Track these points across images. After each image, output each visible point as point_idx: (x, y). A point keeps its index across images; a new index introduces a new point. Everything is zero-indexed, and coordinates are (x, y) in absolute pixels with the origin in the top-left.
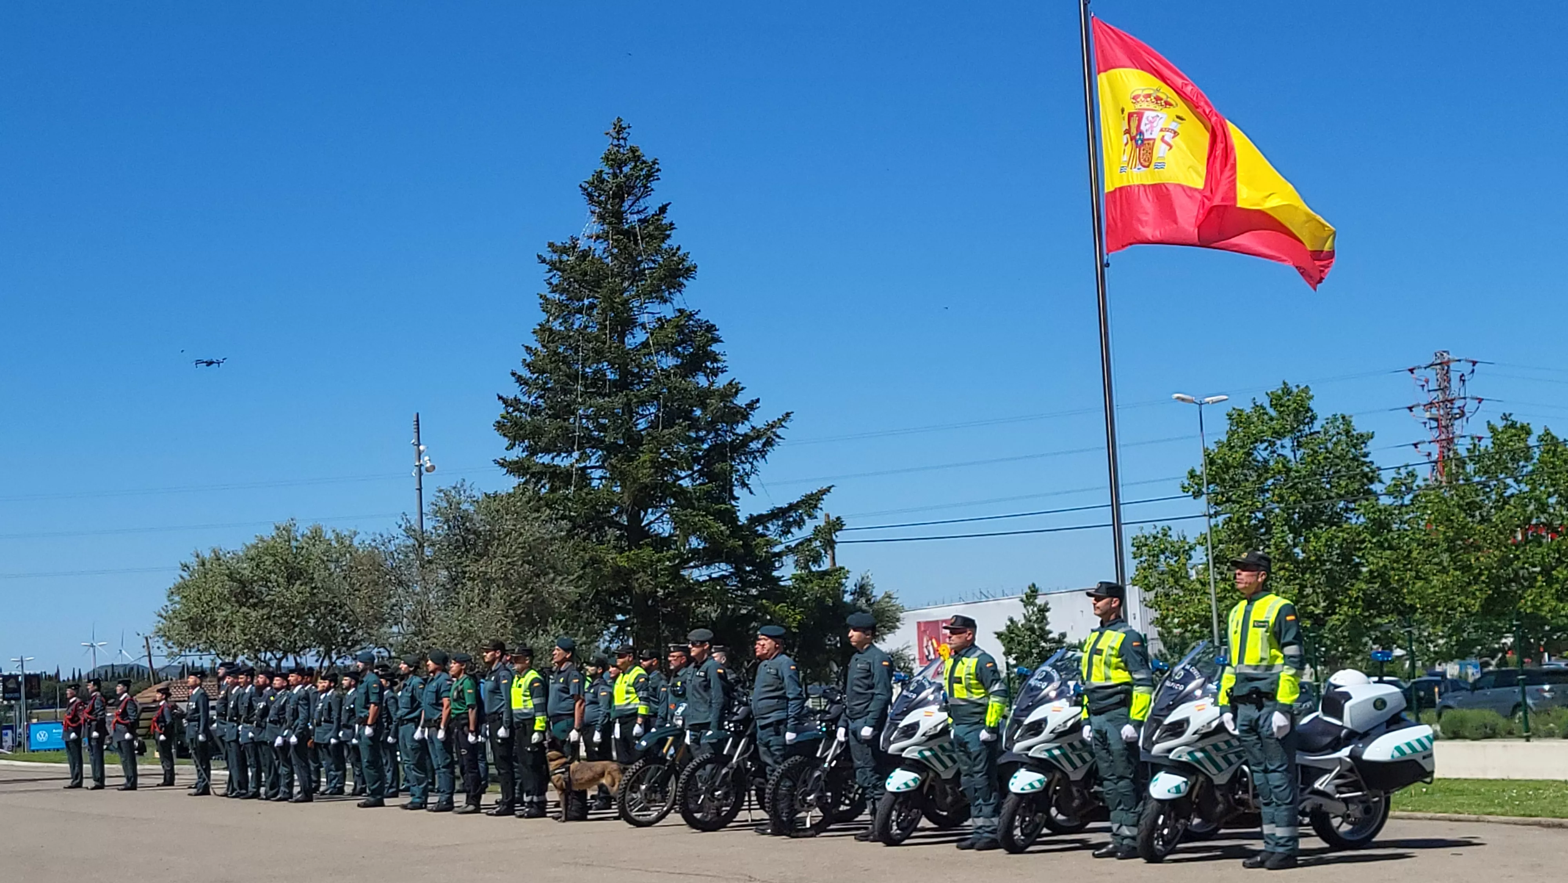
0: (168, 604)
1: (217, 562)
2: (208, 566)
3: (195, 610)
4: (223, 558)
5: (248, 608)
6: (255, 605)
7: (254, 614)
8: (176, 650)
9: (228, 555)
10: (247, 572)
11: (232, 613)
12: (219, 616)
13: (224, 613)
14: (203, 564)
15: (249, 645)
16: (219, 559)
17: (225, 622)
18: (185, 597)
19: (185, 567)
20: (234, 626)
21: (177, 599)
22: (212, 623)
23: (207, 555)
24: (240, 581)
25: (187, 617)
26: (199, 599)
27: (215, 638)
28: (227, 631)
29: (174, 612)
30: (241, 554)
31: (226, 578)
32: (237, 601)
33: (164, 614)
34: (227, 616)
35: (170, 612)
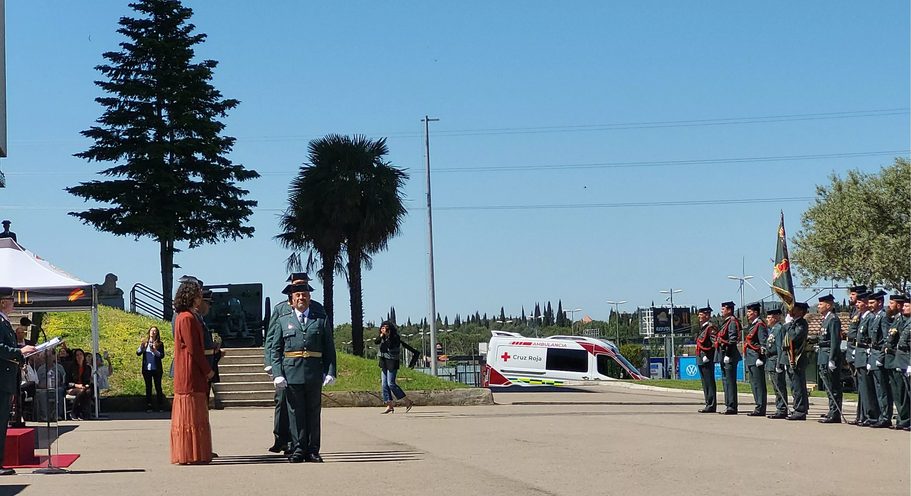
0: (803, 229)
1: (855, 187)
2: (845, 190)
3: (831, 236)
4: (860, 181)
5: (887, 234)
6: (893, 232)
7: (892, 241)
8: (811, 277)
9: (866, 179)
10: (885, 197)
11: (869, 240)
12: (856, 243)
13: (861, 240)
14: (840, 189)
15: (887, 274)
16: (856, 183)
17: (862, 250)
18: (821, 222)
19: (821, 191)
20: (872, 253)
21: (812, 224)
22: (849, 251)
23: (845, 178)
24: (878, 206)
25: (822, 242)
26: (834, 225)
27: (852, 266)
28: (864, 258)
29: (809, 238)
30: (879, 178)
31: (863, 203)
32: (875, 228)
33: (798, 239)
34: (863, 244)
35: (805, 238)
